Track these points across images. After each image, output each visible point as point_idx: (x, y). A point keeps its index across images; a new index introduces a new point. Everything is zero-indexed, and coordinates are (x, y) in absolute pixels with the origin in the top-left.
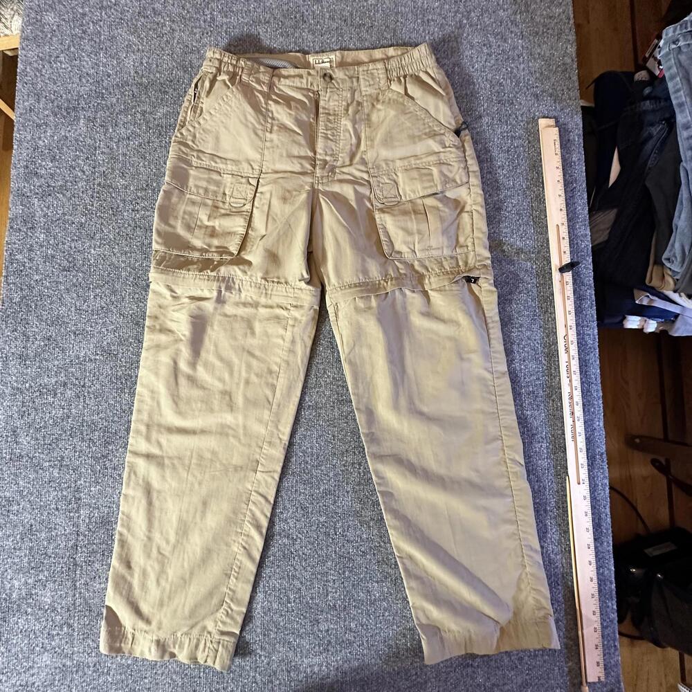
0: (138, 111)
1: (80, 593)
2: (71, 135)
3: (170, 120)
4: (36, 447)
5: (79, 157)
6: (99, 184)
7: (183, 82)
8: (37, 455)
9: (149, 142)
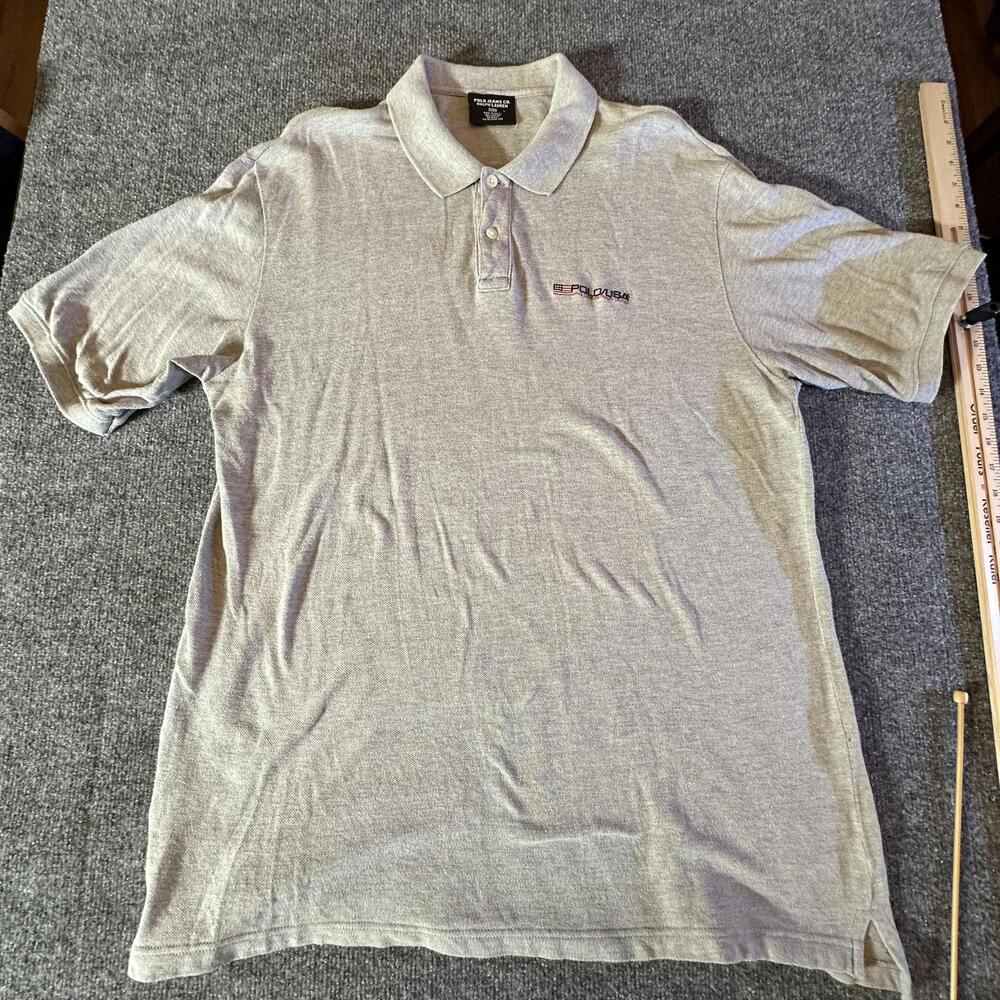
0: (240, 60)
1: (92, 878)
2: (130, 95)
3: (292, 72)
4: (32, 602)
5: (138, 128)
6: (170, 170)
7: (315, 20)
8: (32, 616)
9: (255, 106)
